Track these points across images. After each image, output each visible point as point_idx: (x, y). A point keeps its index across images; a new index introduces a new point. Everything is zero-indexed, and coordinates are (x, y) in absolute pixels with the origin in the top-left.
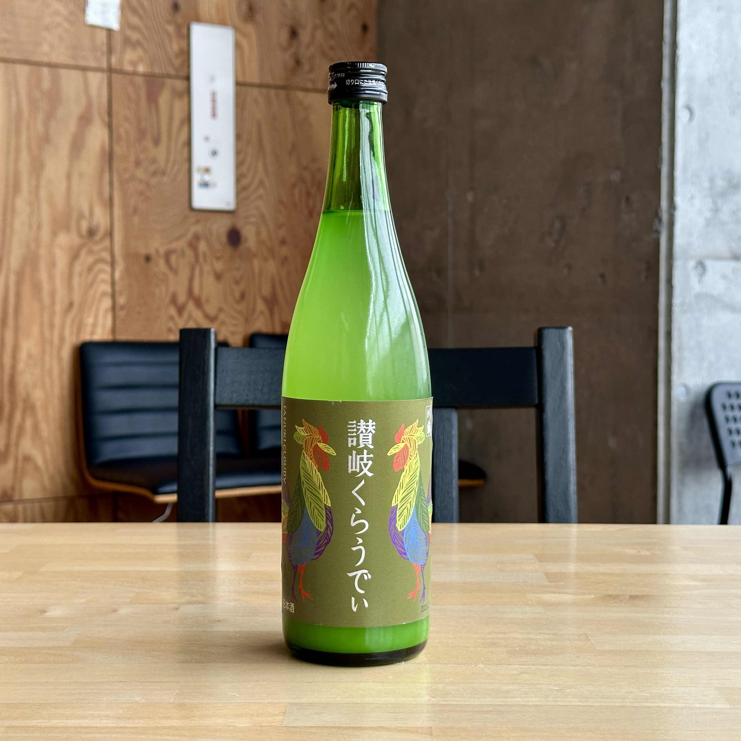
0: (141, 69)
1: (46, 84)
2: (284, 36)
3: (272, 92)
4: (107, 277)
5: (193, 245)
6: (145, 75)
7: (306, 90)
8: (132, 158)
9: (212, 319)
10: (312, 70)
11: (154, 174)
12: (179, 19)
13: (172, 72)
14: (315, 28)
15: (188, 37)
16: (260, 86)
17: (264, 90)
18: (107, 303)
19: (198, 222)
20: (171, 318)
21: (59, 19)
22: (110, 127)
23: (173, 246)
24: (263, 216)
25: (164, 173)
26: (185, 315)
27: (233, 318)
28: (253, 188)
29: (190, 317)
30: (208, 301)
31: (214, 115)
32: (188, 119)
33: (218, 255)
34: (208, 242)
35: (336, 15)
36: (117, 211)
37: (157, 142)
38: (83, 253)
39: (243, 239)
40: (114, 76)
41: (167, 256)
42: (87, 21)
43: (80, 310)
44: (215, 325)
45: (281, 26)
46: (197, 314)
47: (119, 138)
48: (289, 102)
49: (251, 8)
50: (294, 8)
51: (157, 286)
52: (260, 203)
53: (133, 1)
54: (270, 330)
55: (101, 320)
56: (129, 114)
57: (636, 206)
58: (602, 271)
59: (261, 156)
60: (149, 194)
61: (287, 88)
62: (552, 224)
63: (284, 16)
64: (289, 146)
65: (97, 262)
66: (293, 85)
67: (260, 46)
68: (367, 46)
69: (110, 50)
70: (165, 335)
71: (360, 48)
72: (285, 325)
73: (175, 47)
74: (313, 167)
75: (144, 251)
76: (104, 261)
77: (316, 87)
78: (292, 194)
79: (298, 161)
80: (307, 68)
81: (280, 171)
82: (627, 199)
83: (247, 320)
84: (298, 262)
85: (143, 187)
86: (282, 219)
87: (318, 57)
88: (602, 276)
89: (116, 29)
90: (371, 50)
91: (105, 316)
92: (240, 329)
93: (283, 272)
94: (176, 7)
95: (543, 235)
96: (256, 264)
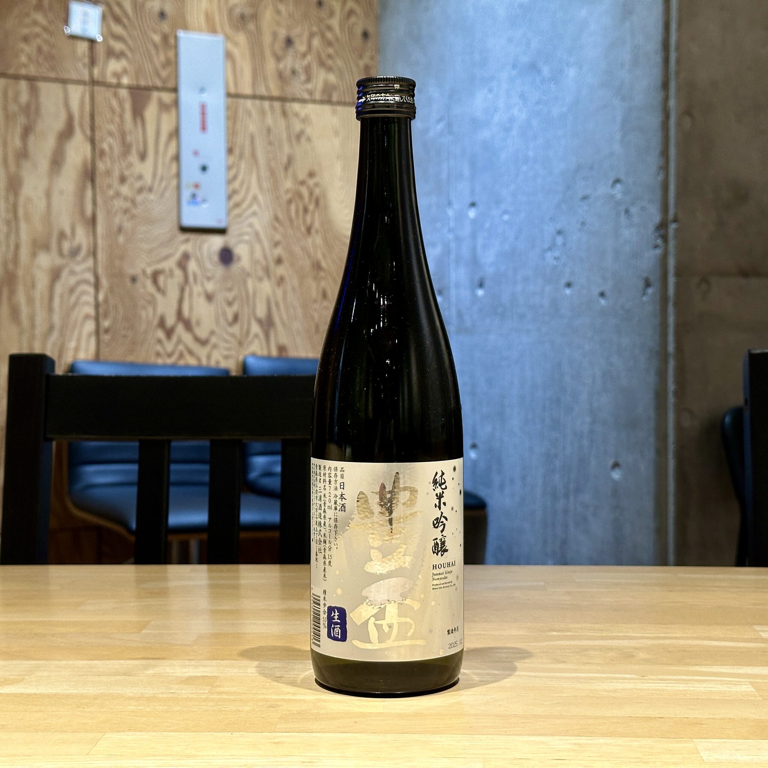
0: (125, 81)
1: (24, 98)
2: (279, 44)
3: (266, 104)
4: (90, 299)
5: (182, 264)
6: (130, 88)
7: (303, 101)
8: (116, 174)
9: (203, 343)
10: (309, 79)
11: (140, 190)
12: (166, 27)
13: (159, 84)
14: (312, 35)
15: (176, 47)
16: (254, 97)
17: (258, 102)
18: (90, 326)
19: (187, 241)
20: (159, 341)
21: (37, 30)
22: (92, 141)
23: (159, 266)
24: (257, 234)
25: (150, 190)
26: (175, 338)
27: (226, 341)
28: (244, 205)
29: (179, 341)
30: (198, 323)
31: (204, 128)
32: (176, 133)
33: (209, 274)
34: (199, 262)
35: (335, 22)
36: (100, 229)
37: (143, 157)
38: (65, 274)
39: (235, 258)
40: (96, 88)
41: (155, 276)
42: (68, 31)
43: (62, 334)
44: (207, 349)
45: (275, 35)
46: (187, 338)
47: (102, 153)
48: (284, 113)
49: (242, 17)
50: (289, 15)
51: (144, 308)
52: (254, 220)
53: (117, 9)
54: (265, 353)
55: (83, 344)
56: (113, 128)
57: (636, 219)
58: (601, 289)
59: (255, 170)
60: (135, 212)
61: (283, 99)
62: (554, 240)
63: (278, 24)
64: (285, 160)
65: (79, 283)
66: (289, 96)
67: (253, 55)
68: (368, 54)
69: (93, 62)
70: (153, 359)
71: (361, 57)
72: (282, 349)
73: (162, 58)
74: (311, 182)
75: (130, 271)
76: (86, 282)
77: (313, 98)
78: (288, 211)
79: (295, 175)
80: (303, 77)
81: (276, 186)
82: (627, 211)
83: (240, 343)
84: (296, 282)
85: (128, 205)
86: (278, 237)
87: (315, 66)
88: (602, 295)
89: (98, 40)
90: (372, 58)
91: (88, 341)
92: (233, 353)
93: (279, 292)
94: (162, 15)
95: (545, 251)
96: (250, 284)
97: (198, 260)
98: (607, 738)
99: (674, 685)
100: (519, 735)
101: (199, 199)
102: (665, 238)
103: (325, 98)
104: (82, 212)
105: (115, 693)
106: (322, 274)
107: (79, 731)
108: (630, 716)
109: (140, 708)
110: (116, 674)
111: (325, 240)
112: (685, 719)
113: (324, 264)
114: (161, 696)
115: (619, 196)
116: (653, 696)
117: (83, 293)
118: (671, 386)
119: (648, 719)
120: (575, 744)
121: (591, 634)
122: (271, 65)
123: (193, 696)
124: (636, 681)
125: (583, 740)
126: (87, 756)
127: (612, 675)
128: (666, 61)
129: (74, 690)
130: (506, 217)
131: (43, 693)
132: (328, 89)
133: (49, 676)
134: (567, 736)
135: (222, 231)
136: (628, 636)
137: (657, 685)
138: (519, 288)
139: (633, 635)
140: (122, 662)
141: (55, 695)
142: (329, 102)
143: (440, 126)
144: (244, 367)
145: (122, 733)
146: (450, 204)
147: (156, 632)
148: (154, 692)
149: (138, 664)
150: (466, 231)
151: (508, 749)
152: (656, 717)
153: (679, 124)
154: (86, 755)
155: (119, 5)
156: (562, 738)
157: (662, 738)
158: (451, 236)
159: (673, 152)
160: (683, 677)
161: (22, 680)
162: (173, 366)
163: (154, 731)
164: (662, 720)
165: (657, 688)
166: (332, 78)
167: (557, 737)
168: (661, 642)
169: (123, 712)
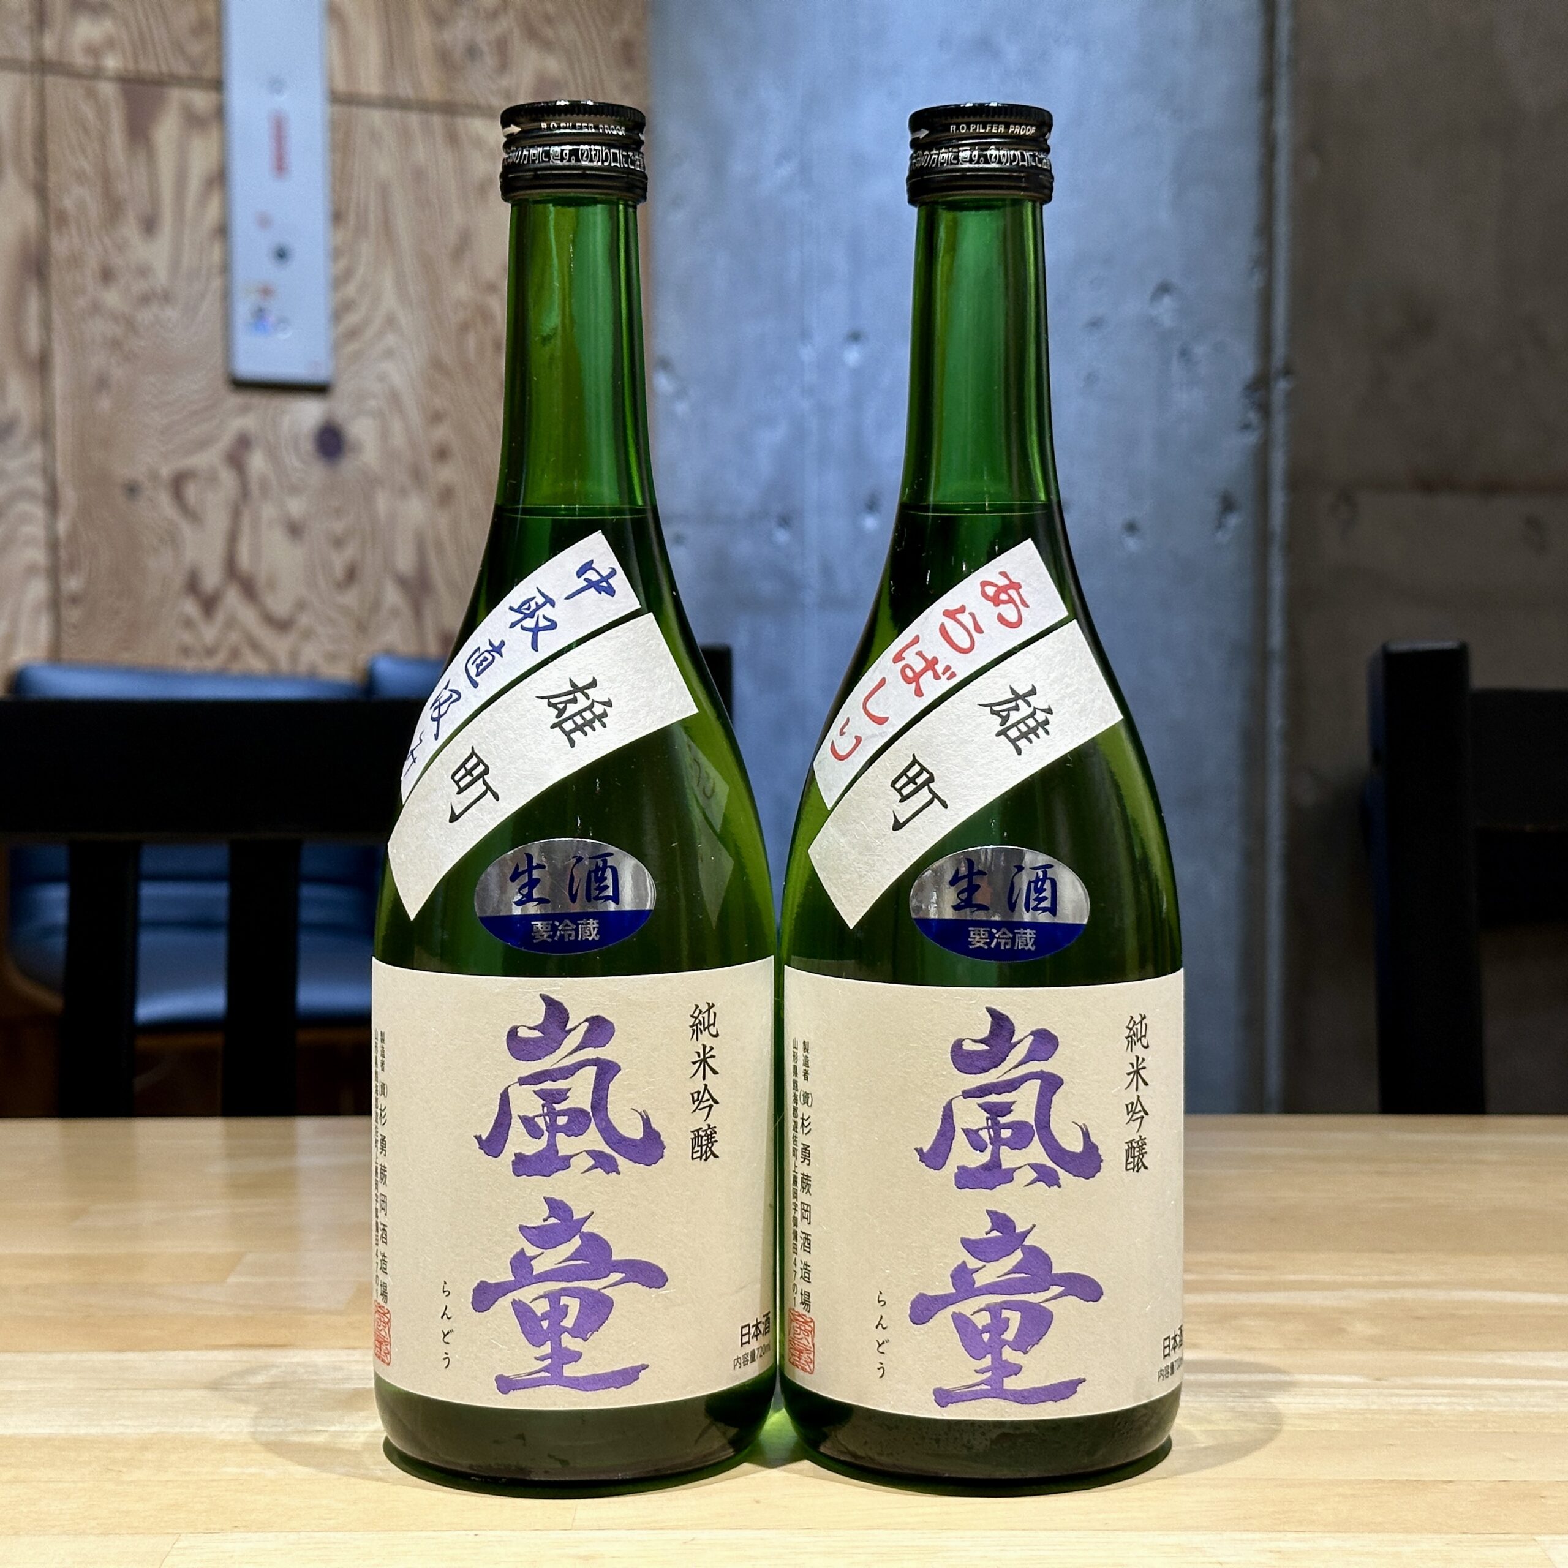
0: (112, 63)
3: (414, 119)
4: (36, 530)
5: (237, 458)
6: (122, 79)
7: (492, 113)
8: (92, 264)
9: (282, 625)
10: (503, 67)
11: (145, 299)
13: (182, 69)
16: (390, 103)
17: (397, 114)
18: (38, 589)
19: (245, 410)
20: (188, 623)
22: (41, 191)
23: (188, 463)
24: (394, 398)
25: (166, 297)
26: (220, 616)
27: (331, 622)
28: (370, 332)
29: (231, 623)
30: (272, 584)
31: (280, 166)
32: (220, 179)
33: (294, 481)
34: (273, 454)
36: (60, 381)
37: (149, 225)
39: (349, 447)
40: (50, 80)
41: (178, 483)
44: (290, 640)
46: (248, 616)
47: (62, 219)
48: (453, 138)
51: (154, 551)
52: (389, 367)
54: (413, 648)
55: (24, 625)
56: (86, 166)
57: (1203, 369)
58: (1129, 516)
59: (390, 261)
60: (134, 345)
61: (449, 109)
64: (454, 239)
65: (14, 496)
66: (463, 102)
67: (384, 12)
68: (629, 15)
69: (41, 19)
70: (172, 660)
71: (614, 21)
73: (191, 15)
75: (123, 471)
76: (29, 495)
78: (462, 344)
79: (475, 271)
80: (491, 62)
81: (433, 295)
82: (1185, 353)
83: (362, 628)
84: (478, 498)
85: (118, 331)
86: (438, 402)
87: (517, 39)
88: (1131, 528)
90: (637, 24)
91: (34, 621)
92: (345, 647)
93: (443, 521)
96: (382, 502)
97: (270, 452)
98: (1340, 1535)
99: (1453, 1399)
101: (272, 319)
102: (1265, 409)
104: (19, 343)
105: (188, 1434)
107: (117, 1532)
108: (1373, 1478)
109: (253, 1470)
110: (183, 1385)
112: (1503, 1485)
114: (295, 1438)
115: (1168, 321)
116: (1413, 1427)
117: (25, 518)
118: (1276, 721)
119: (1419, 1485)
120: (1270, 1552)
121: (1237, 1277)
122: (423, 35)
124: (1365, 1391)
128: (1270, 34)
129: (91, 1426)
131: (18, 1435)
132: (545, 89)
133: (29, 1392)
135: (318, 389)
136: (1318, 1282)
137: (1414, 1400)
139: (1327, 1278)
140: (192, 1354)
141: (48, 1440)
143: (785, 171)
144: (370, 679)
145: (218, 1536)
146: (805, 335)
147: (260, 1280)
148: (280, 1429)
149: (230, 1358)
150: (840, 393)
152: (1435, 1482)
153: (1296, 170)
157: (1464, 1533)
158: (806, 405)
159: (1282, 228)
160: (1471, 1381)
162: (220, 675)
163: (293, 1530)
164: (1451, 1488)
165: (1419, 1407)
166: (553, 65)
168: (1393, 1294)
169: (213, 1480)
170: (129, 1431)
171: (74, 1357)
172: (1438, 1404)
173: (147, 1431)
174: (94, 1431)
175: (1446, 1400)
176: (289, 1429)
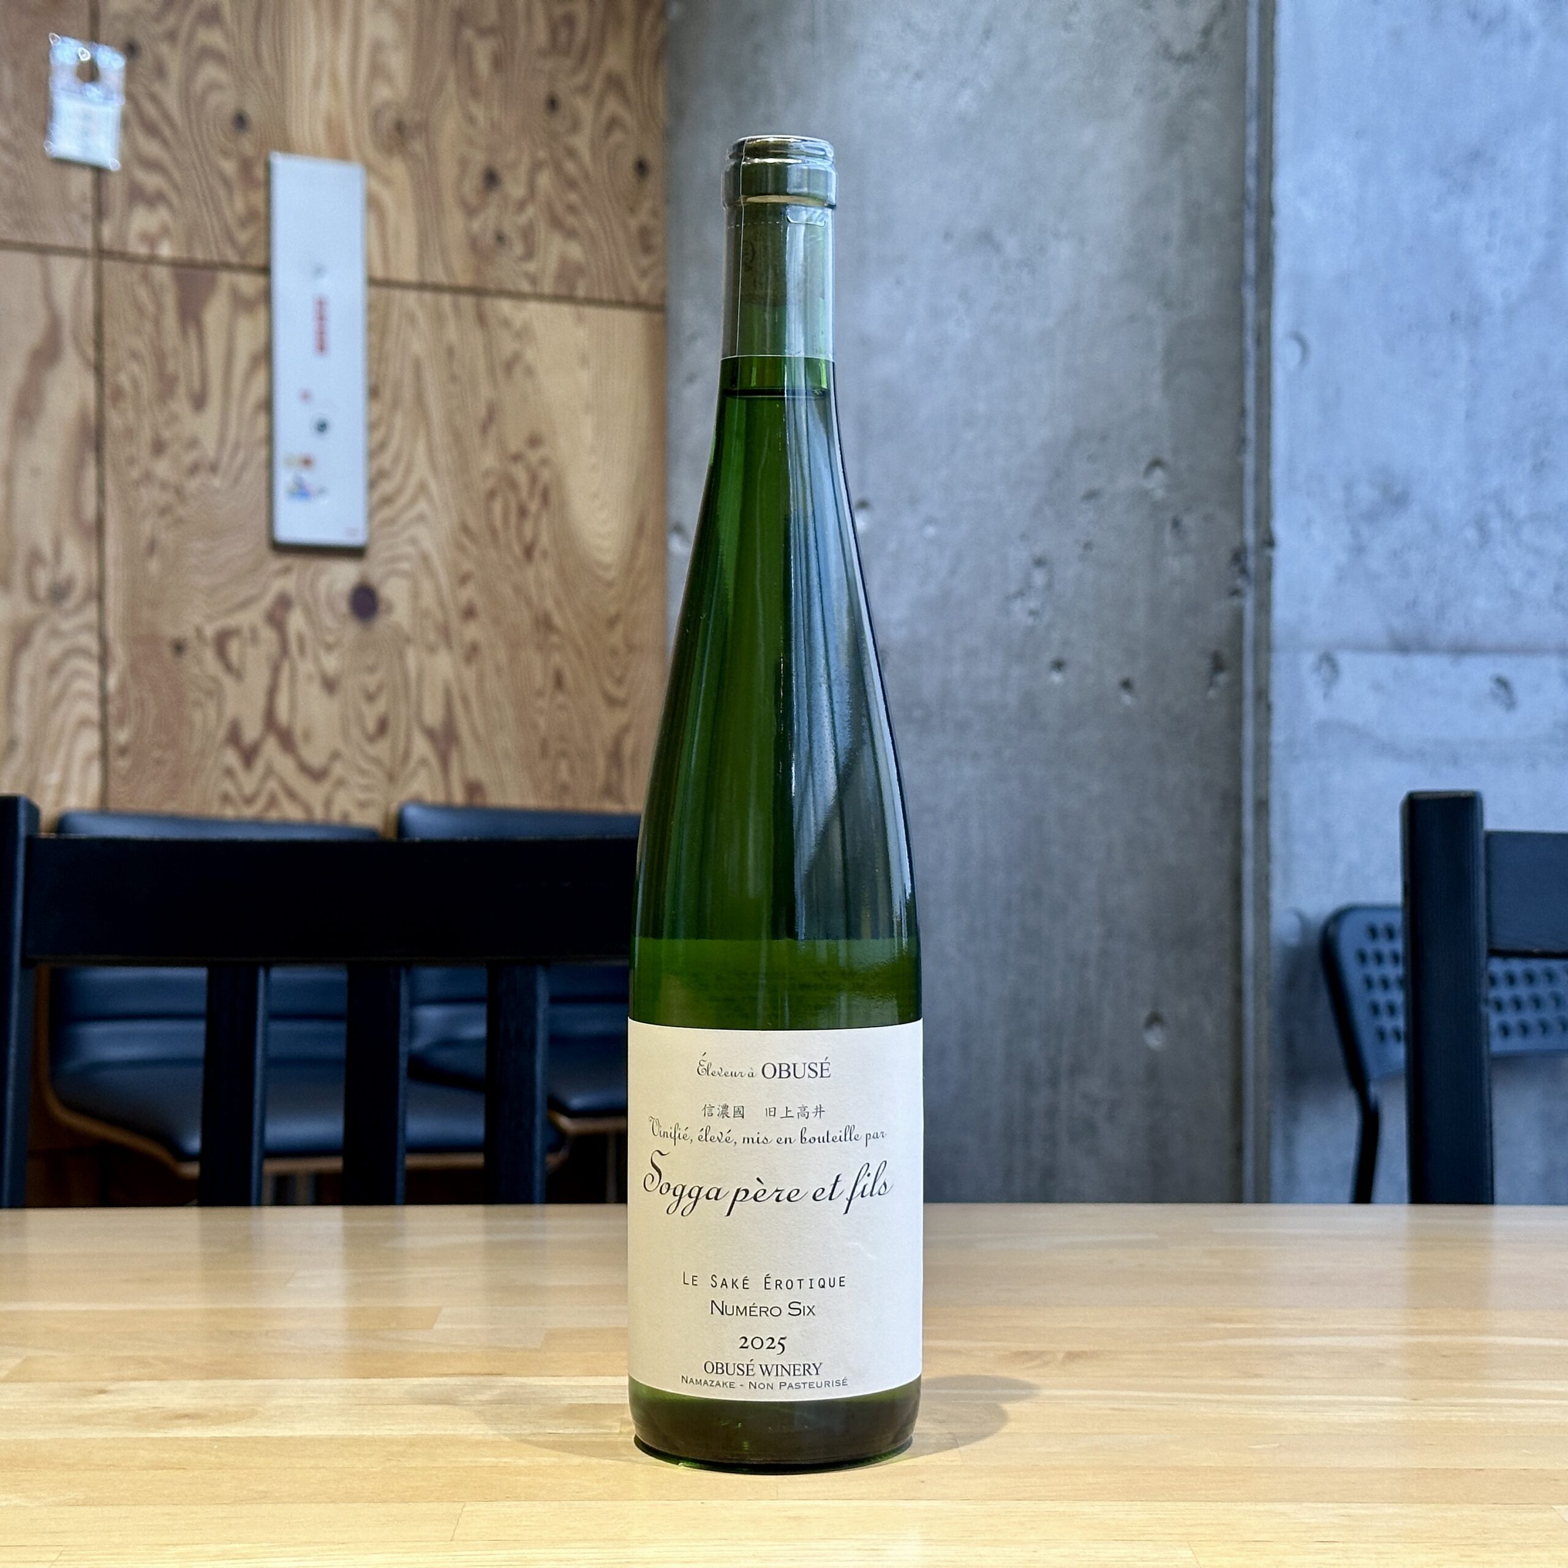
0: (165, 250)
2: (473, 182)
3: (446, 300)
4: (90, 686)
5: (277, 618)
6: (175, 264)
7: (519, 296)
8: (146, 435)
9: (317, 775)
10: (530, 253)
11: (194, 469)
12: (247, 145)
13: (233, 258)
14: (536, 167)
15: (267, 184)
16: (421, 286)
17: (428, 296)
18: (90, 741)
19: (287, 570)
20: (229, 773)
22: (98, 370)
23: (232, 621)
24: (425, 558)
25: (214, 468)
26: (260, 766)
27: (363, 772)
28: (401, 502)
29: (269, 772)
30: (307, 736)
31: (322, 347)
32: (266, 356)
33: (330, 639)
35: (581, 142)
36: (113, 547)
37: (199, 402)
38: (39, 635)
39: (382, 607)
40: (107, 264)
41: (222, 641)
42: (51, 150)
43: (33, 757)
44: (324, 788)
45: (464, 163)
46: (285, 765)
47: (118, 394)
48: (481, 319)
49: (400, 127)
50: (493, 126)
51: (198, 704)
52: (421, 532)
53: (150, 109)
54: (440, 797)
55: (75, 778)
56: (140, 344)
57: (1193, 539)
58: (1126, 674)
59: (422, 433)
60: (181, 511)
61: (478, 292)
62: (1028, 577)
63: (471, 142)
64: (482, 412)
65: (68, 653)
66: (491, 286)
67: (420, 205)
68: (647, 205)
69: (100, 211)
70: (215, 809)
71: (632, 210)
72: (473, 788)
73: (239, 205)
74: (534, 457)
75: (170, 631)
76: (83, 652)
77: (539, 290)
78: (489, 511)
79: (501, 443)
80: (519, 249)
81: (463, 465)
82: (1176, 524)
83: (392, 777)
84: (502, 655)
85: (168, 497)
86: (467, 566)
87: (542, 227)
88: (1126, 685)
89: (112, 168)
90: (654, 213)
91: (85, 769)
92: (376, 796)
93: (470, 675)
94: (240, 121)
95: (1009, 599)
96: (412, 658)
97: (308, 612)
98: (1396, 1505)
99: (1478, 1414)
100: (1232, 1501)
101: (311, 487)
103: (563, 291)
105: (445, 1435)
106: (555, 639)
107: (414, 1500)
108: (1419, 1467)
109: (506, 1460)
110: (427, 1401)
111: (561, 571)
112: (1524, 1473)
113: (557, 620)
114: (534, 1438)
115: (1160, 494)
116: (1447, 1432)
117: (78, 674)
119: (1456, 1472)
120: (1342, 1516)
121: (1287, 1326)
122: (455, 224)
123: (594, 1439)
124: (1405, 1408)
125: (1357, 1509)
126: (451, 1543)
127: (1355, 1398)
129: (363, 1429)
130: (931, 531)
131: (305, 1436)
132: (568, 273)
133: (301, 1406)
134: (1321, 1502)
135: (355, 553)
136: (1354, 1330)
137: (1446, 1414)
138: (957, 669)
139: (1364, 1327)
141: (332, 1439)
142: (570, 299)
144: (400, 823)
145: (495, 1503)
147: (461, 1327)
148: (518, 1432)
149: (458, 1383)
151: (1223, 1524)
152: (1469, 1469)
154: (451, 1540)
155: (154, 98)
156: (1314, 1505)
157: (1495, 1504)
160: (1491, 1401)
161: (253, 1414)
162: (258, 823)
163: (554, 1500)
164: (1482, 1473)
166: (575, 251)
167: (1307, 1504)
169: (476, 1467)
170: (395, 1433)
171: (327, 1382)
172: (1467, 1416)
173: (410, 1433)
174: (368, 1433)
175: (1473, 1414)
176: (528, 1432)
